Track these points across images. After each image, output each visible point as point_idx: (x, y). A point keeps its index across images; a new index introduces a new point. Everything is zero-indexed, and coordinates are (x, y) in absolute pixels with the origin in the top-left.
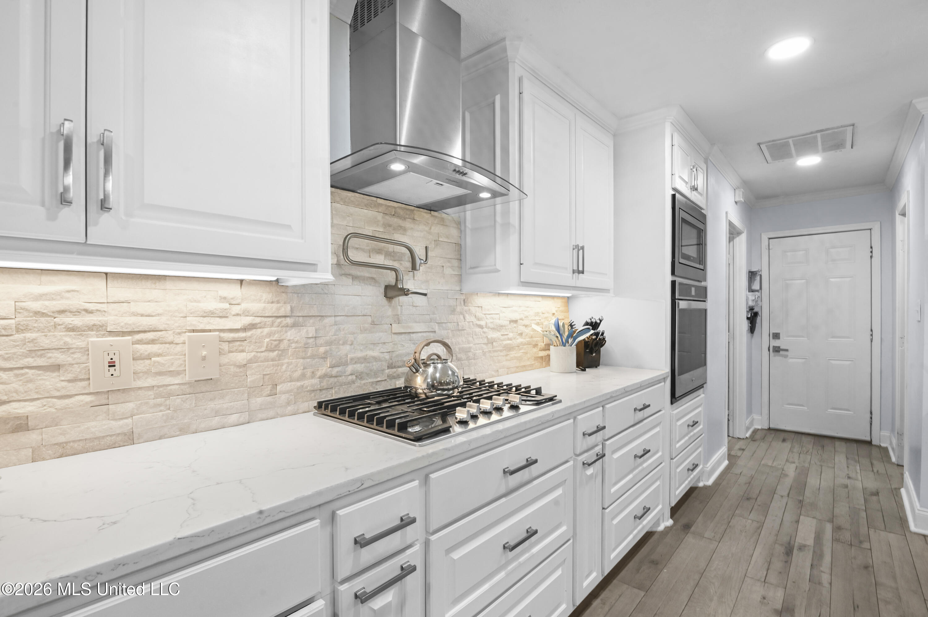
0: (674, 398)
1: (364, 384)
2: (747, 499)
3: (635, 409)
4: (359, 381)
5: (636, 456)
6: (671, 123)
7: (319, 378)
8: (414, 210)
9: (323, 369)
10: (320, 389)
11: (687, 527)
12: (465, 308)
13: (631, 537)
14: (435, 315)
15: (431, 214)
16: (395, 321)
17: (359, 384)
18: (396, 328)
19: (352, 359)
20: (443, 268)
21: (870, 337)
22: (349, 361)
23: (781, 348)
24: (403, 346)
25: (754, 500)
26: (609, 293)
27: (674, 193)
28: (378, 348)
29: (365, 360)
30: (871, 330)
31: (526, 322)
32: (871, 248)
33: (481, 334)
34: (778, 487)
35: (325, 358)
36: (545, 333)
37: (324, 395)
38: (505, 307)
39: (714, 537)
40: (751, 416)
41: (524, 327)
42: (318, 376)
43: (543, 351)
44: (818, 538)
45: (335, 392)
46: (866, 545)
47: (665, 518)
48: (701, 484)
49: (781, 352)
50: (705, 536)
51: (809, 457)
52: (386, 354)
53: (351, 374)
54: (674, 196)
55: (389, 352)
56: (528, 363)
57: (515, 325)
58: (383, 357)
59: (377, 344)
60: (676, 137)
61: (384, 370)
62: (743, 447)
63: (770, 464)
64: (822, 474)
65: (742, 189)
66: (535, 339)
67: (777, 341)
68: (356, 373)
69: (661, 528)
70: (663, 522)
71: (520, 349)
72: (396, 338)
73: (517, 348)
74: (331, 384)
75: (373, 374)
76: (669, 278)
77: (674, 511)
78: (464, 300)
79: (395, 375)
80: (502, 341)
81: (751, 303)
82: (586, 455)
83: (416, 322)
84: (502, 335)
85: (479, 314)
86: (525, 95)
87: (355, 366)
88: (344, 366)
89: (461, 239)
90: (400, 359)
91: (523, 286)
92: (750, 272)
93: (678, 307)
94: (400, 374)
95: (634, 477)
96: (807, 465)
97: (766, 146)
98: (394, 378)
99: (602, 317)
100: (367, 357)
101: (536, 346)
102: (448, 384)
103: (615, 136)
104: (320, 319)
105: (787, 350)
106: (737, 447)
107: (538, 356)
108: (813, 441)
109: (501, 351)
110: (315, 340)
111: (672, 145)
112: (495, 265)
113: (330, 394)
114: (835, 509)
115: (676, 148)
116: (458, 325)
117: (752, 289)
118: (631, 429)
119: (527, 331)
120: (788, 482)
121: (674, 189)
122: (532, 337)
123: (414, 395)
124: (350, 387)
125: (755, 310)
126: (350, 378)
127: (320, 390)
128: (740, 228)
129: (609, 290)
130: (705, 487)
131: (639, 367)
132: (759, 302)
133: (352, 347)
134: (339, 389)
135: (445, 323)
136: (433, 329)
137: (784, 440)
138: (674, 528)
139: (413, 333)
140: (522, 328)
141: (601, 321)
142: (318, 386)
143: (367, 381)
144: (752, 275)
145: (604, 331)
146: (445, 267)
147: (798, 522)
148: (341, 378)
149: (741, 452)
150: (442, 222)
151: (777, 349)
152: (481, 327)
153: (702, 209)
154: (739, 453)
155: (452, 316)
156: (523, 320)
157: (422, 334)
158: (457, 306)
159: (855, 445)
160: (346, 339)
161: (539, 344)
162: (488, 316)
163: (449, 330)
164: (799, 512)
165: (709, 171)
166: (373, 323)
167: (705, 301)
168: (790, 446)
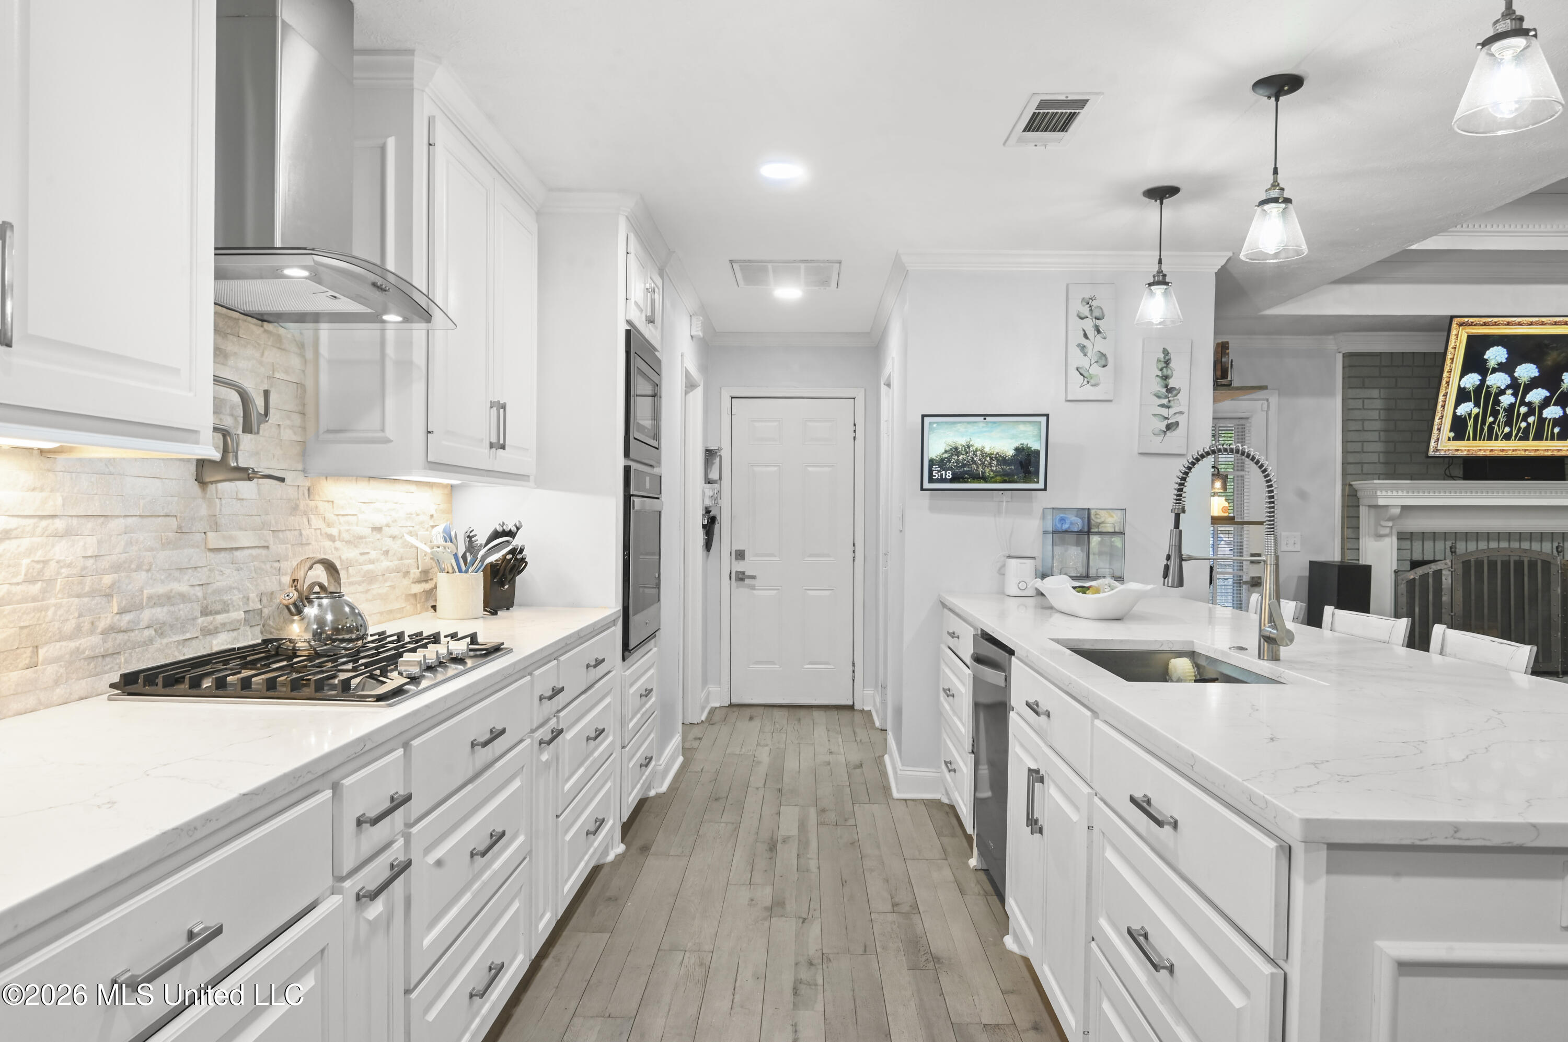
0: (626, 649)
1: (167, 644)
2: (716, 799)
3: (587, 665)
4: (159, 640)
5: (588, 739)
6: (627, 217)
7: (102, 633)
8: (238, 319)
9: (107, 617)
10: (103, 654)
11: (645, 849)
12: (312, 503)
13: (582, 864)
14: (269, 516)
15: (262, 326)
16: (211, 527)
17: (159, 646)
18: (214, 540)
19: (150, 598)
20: (280, 429)
21: (852, 555)
22: (145, 601)
23: (746, 574)
24: (222, 572)
25: (725, 799)
26: (529, 481)
27: (629, 328)
28: (186, 577)
29: (167, 599)
30: (854, 545)
31: (394, 531)
32: (855, 425)
33: (332, 552)
34: (751, 779)
35: (109, 595)
36: (436, 549)
37: (109, 666)
38: (364, 503)
39: (683, 852)
40: (706, 688)
41: (391, 539)
42: (99, 630)
43: (417, 584)
44: (802, 826)
45: (125, 659)
46: (851, 822)
47: (614, 843)
48: (652, 793)
49: (747, 581)
50: (671, 854)
51: (784, 736)
52: (197, 588)
53: (148, 627)
54: (628, 333)
55: (202, 585)
56: (397, 605)
57: (378, 536)
58: (194, 594)
59: (185, 570)
60: (632, 237)
61: (194, 619)
62: (700, 735)
63: (738, 752)
64: (801, 755)
65: (701, 318)
66: (406, 562)
67: (741, 563)
68: (156, 624)
69: (611, 857)
70: (612, 849)
71: (386, 581)
72: (213, 557)
73: (381, 577)
74: (120, 644)
75: (179, 625)
76: (621, 462)
77: (627, 828)
78: (309, 490)
79: (211, 627)
80: (361, 564)
81: (708, 502)
82: (541, 730)
83: (241, 529)
84: (362, 554)
85: (330, 516)
86: (439, 149)
87: (153, 610)
88: (138, 612)
89: (305, 374)
90: (218, 599)
91: (431, 469)
92: (707, 450)
93: (633, 508)
94: (219, 626)
95: (586, 770)
96: (782, 746)
97: (740, 266)
98: (210, 634)
99: (519, 522)
100: (172, 594)
101: (407, 573)
102: (350, 630)
103: (538, 214)
104: (103, 523)
105: (753, 577)
106: (691, 736)
107: (410, 593)
108: (786, 714)
109: (359, 583)
110: (96, 560)
111: (627, 253)
112: (383, 430)
113: (117, 664)
114: (818, 791)
115: (632, 257)
116: (301, 534)
117: (709, 479)
118: (583, 697)
119: (395, 546)
120: (762, 770)
121: (629, 322)
122: (401, 559)
123: (290, 653)
124: (147, 650)
125: (712, 514)
126: (147, 633)
127: (103, 656)
128: (697, 379)
129: (528, 476)
130: (658, 796)
131: (575, 605)
132: (719, 501)
133: (150, 575)
134: (130, 654)
135: (283, 531)
136: (266, 541)
137: (751, 718)
138: (628, 854)
139: (237, 549)
140: (388, 542)
141: (518, 529)
142: (100, 648)
143: (171, 640)
144: (710, 455)
145: (523, 546)
146: (282, 427)
147: (779, 813)
148: (133, 634)
149: (698, 742)
150: (278, 343)
151: (740, 576)
152: (331, 538)
153: (656, 350)
154: (695, 744)
155: (293, 518)
156: (389, 527)
157: (250, 551)
158: (298, 499)
159: (835, 713)
160: (141, 560)
161: (412, 571)
162: (342, 519)
163: (288, 544)
164: (779, 802)
165: (665, 289)
166: (180, 531)
167: (658, 498)
168: (759, 725)
